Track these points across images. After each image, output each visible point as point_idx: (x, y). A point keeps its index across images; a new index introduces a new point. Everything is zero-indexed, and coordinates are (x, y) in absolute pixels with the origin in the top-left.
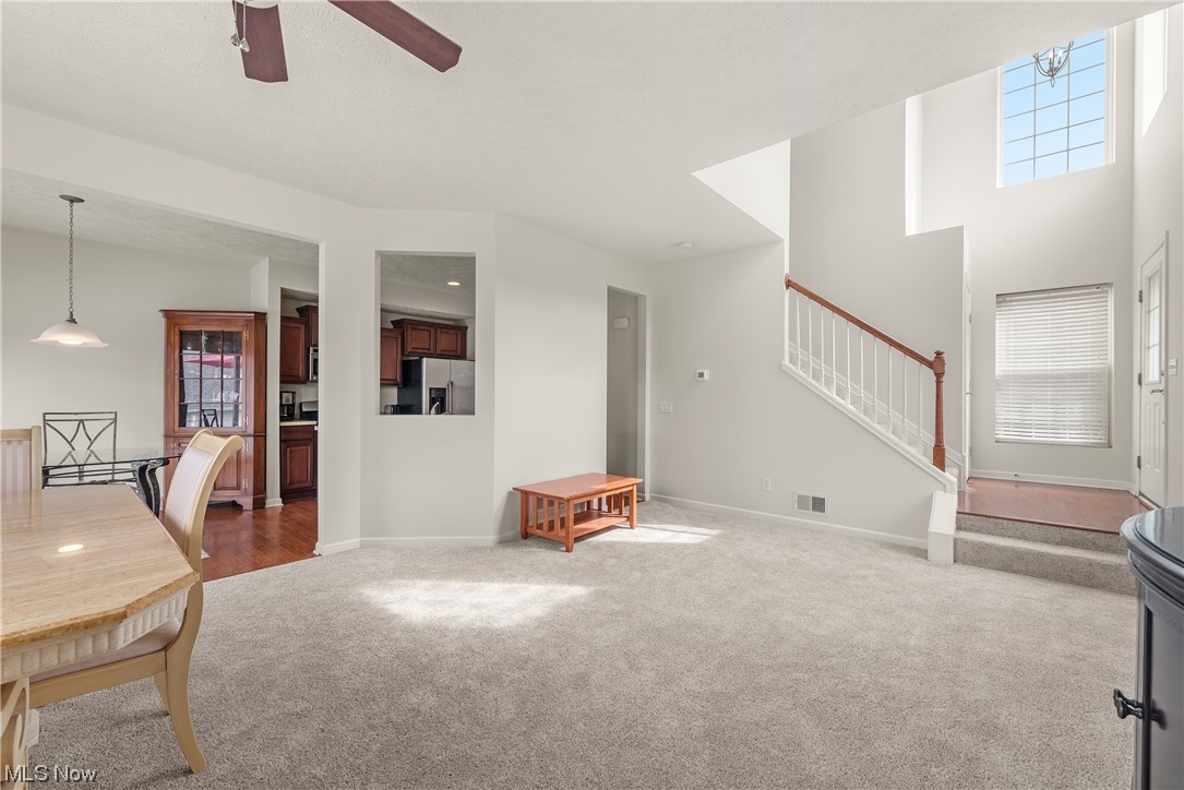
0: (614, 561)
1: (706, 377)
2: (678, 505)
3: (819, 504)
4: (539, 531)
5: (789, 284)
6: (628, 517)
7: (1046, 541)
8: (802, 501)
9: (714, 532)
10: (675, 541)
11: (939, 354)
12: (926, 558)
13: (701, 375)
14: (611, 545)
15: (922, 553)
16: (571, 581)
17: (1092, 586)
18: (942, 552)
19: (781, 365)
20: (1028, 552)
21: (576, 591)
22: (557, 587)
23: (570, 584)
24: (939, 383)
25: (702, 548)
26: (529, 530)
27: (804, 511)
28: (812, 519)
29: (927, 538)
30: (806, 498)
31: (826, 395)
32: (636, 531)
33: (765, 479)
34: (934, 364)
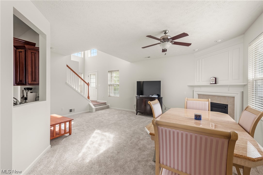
4: (57, 136)
5: (67, 66)
19: (66, 83)
20: (100, 107)
27: (71, 112)
28: (72, 114)
29: (92, 110)
31: (74, 88)
33: (62, 108)
34: (88, 84)
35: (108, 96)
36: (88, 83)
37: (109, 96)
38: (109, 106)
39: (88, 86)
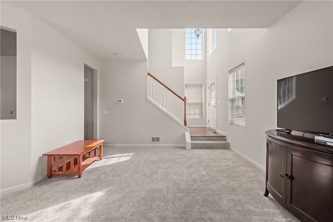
0: (104, 176)
1: (122, 101)
2: (111, 147)
3: (158, 139)
4: (60, 172)
5: (149, 74)
6: (99, 156)
7: (205, 140)
8: (153, 139)
9: (132, 154)
10: (121, 160)
11: (185, 97)
12: (186, 149)
13: (120, 101)
14: (97, 169)
15: (184, 148)
16: (92, 191)
17: (214, 149)
18: (189, 147)
19: (147, 98)
20: (204, 143)
21: (98, 195)
22: (86, 196)
23: (92, 192)
24: (185, 104)
25: (131, 161)
26: (53, 173)
27: (153, 142)
28: (156, 144)
29: (185, 144)
30: (154, 138)
31: (159, 107)
32: (103, 160)
33: (142, 134)
34: (184, 100)
35: (229, 122)
36: (183, 98)
37: (232, 124)
38: (229, 144)
39: (185, 103)
